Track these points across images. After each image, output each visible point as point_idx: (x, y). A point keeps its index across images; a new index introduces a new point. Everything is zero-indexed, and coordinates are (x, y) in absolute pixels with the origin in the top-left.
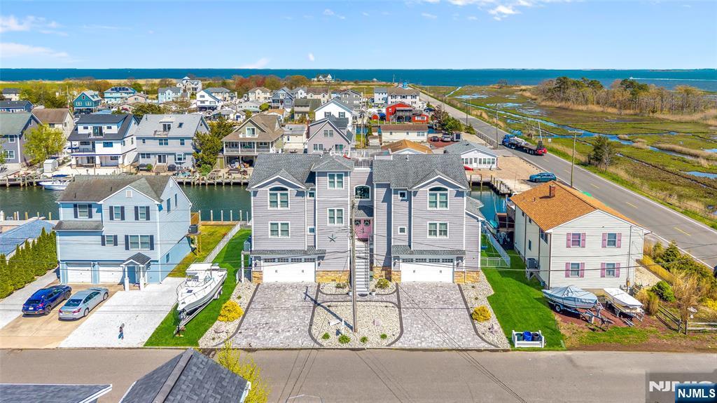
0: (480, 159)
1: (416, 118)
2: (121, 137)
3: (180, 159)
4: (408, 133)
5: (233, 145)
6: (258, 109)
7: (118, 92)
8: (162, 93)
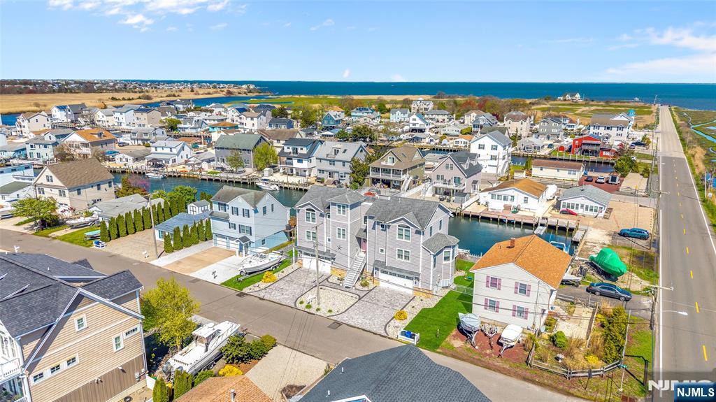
0: (587, 206)
1: (604, 153)
2: (308, 157)
3: (342, 177)
4: (558, 171)
5: (376, 170)
6: (457, 133)
7: (361, 111)
8: (393, 114)
